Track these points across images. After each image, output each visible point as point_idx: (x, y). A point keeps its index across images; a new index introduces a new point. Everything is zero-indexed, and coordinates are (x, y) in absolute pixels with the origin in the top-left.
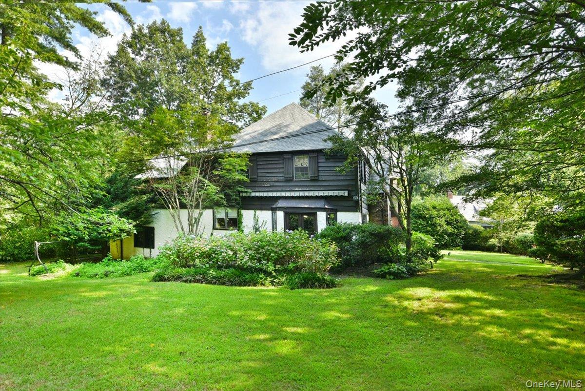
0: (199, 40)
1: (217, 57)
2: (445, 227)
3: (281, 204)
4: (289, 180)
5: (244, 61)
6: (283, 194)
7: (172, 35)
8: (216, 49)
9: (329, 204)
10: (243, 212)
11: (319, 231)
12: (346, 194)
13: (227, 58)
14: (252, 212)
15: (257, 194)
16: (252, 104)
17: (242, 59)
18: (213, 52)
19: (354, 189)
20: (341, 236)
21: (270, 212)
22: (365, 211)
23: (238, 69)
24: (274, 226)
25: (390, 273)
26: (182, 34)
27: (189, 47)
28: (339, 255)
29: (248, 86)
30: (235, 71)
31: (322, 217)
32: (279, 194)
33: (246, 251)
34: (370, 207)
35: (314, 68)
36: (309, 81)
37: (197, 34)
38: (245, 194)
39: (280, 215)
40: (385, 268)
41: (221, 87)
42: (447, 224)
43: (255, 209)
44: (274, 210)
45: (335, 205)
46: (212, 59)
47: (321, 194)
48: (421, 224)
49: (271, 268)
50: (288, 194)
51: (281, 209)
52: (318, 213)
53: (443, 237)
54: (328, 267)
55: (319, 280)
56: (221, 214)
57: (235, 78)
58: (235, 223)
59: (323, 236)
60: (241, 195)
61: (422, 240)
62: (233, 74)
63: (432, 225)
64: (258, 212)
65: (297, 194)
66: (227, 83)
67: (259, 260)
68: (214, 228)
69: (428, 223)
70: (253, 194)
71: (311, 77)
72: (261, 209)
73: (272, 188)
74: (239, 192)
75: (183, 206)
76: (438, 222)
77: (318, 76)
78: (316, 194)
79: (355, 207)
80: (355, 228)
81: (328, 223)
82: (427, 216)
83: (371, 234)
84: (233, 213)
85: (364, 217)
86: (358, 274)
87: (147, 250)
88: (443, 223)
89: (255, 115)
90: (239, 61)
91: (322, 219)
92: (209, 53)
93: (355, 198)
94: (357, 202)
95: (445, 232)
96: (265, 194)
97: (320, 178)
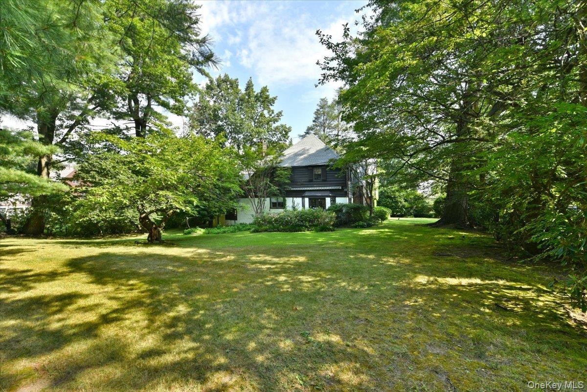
0: (249, 86)
1: (261, 96)
2: (404, 203)
3: (307, 194)
4: (311, 181)
5: (277, 98)
6: (308, 189)
7: (231, 84)
8: (260, 91)
9: (332, 193)
10: (286, 198)
11: (327, 208)
12: (341, 188)
13: (267, 97)
14: (291, 198)
15: (294, 189)
16: (282, 126)
17: (277, 97)
18: (258, 94)
19: (345, 185)
20: (337, 209)
21: (301, 199)
22: (350, 196)
23: (274, 103)
24: (303, 206)
25: (359, 226)
26: (238, 82)
27: (243, 92)
28: (337, 218)
29: (280, 114)
30: (271, 105)
31: (328, 200)
32: (306, 189)
33: (296, 217)
34: (354, 194)
35: (322, 100)
36: (319, 108)
37: (248, 82)
38: (288, 189)
39: (307, 200)
40: (357, 224)
41: (262, 115)
42: (405, 201)
43: (293, 197)
44: (303, 197)
45: (335, 194)
46: (257, 98)
47: (328, 188)
48: (388, 202)
49: (307, 225)
50: (311, 189)
51: (307, 197)
52: (327, 198)
53: (402, 210)
54: (332, 223)
55: (328, 229)
56: (274, 200)
57: (272, 109)
58: (282, 205)
59: (329, 210)
60: (286, 189)
61: (383, 211)
62: (270, 107)
63: (395, 202)
64: (295, 199)
65: (315, 188)
66: (265, 112)
67: (302, 221)
68: (271, 208)
69: (393, 201)
70: (292, 189)
71: (320, 106)
72: (296, 197)
73: (303, 185)
74: (285, 188)
75: (256, 196)
76: (399, 200)
77: (324, 105)
78: (325, 188)
79: (345, 195)
80: (344, 206)
81: (331, 204)
82: (392, 196)
83: (351, 208)
84: (281, 200)
85: (350, 200)
86: (345, 227)
87: (233, 222)
88: (402, 200)
89: (284, 133)
90: (275, 98)
91: (328, 201)
92: (255, 94)
93: (345, 190)
94: (346, 192)
95: (404, 206)
96: (299, 189)
97: (328, 180)
